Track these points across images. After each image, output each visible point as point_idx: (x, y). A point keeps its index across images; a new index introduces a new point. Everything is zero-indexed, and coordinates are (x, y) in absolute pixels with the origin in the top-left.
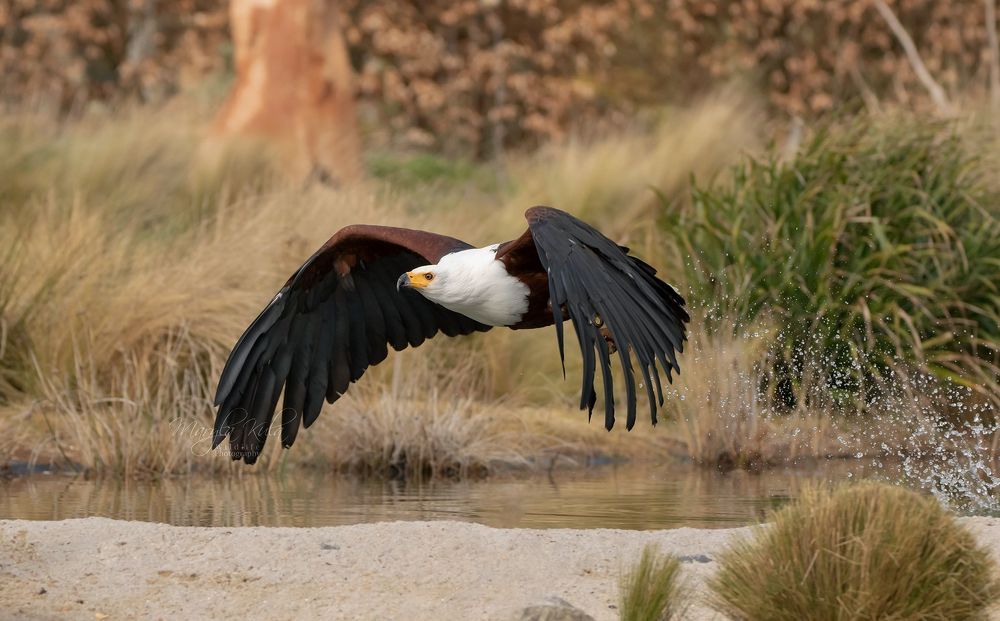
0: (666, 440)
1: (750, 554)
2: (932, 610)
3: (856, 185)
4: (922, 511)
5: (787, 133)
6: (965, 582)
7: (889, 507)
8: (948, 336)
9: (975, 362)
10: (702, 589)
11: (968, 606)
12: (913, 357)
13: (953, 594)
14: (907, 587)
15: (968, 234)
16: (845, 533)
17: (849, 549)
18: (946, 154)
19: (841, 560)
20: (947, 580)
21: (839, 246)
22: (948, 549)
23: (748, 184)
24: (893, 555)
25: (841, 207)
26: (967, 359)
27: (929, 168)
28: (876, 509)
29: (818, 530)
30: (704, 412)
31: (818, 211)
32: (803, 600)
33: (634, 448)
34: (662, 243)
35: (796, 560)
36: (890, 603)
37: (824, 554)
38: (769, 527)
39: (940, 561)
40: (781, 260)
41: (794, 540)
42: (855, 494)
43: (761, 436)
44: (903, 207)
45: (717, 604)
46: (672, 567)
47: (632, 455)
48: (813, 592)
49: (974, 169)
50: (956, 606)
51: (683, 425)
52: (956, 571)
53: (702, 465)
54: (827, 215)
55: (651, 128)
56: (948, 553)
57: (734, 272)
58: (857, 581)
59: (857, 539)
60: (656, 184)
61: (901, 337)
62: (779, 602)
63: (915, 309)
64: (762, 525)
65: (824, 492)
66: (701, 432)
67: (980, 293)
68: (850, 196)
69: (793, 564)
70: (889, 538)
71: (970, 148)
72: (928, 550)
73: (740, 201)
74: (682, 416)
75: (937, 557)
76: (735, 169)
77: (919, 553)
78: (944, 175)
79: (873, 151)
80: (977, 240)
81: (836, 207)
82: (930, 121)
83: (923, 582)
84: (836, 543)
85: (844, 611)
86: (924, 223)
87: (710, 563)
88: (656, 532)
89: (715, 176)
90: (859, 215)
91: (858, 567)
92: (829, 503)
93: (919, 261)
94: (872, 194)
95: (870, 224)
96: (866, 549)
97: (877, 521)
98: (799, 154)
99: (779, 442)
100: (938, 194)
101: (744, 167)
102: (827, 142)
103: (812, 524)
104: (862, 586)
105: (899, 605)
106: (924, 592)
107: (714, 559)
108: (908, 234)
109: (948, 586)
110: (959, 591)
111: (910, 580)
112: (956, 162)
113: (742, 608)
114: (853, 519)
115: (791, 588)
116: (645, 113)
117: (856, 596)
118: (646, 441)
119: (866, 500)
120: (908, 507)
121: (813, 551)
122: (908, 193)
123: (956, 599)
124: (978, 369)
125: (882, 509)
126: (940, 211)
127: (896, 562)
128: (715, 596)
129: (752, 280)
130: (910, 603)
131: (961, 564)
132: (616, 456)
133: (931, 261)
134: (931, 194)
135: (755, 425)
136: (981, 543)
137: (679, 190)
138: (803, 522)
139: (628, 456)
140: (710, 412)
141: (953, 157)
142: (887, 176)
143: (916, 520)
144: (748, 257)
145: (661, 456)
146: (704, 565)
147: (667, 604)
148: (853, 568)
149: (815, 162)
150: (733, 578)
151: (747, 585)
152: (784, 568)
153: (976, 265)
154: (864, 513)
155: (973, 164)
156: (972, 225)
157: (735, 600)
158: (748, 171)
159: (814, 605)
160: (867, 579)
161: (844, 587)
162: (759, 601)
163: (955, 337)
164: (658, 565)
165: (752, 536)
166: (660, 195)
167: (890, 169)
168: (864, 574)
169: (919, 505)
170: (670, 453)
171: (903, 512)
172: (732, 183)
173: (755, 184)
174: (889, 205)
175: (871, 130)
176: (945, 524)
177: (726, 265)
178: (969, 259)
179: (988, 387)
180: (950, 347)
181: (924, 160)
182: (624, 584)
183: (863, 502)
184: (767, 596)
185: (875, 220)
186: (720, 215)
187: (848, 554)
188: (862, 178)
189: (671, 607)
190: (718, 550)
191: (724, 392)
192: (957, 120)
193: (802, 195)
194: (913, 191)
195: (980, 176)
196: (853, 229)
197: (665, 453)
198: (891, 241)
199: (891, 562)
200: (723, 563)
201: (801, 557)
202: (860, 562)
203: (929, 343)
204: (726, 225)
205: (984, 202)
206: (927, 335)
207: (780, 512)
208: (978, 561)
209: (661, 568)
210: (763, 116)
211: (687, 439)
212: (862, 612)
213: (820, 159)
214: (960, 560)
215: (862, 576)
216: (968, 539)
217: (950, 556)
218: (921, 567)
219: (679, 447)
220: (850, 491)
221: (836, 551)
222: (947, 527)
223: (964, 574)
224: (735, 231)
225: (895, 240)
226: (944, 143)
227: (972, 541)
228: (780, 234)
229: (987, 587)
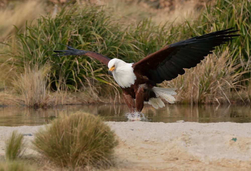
0: (18, 100)
1: (44, 133)
2: (98, 149)
3: (74, 25)
4: (95, 120)
5: (53, 9)
6: (107, 141)
7: (85, 119)
8: (101, 69)
9: (109, 76)
10: (30, 144)
11: (108, 148)
12: (91, 75)
13: (104, 144)
14: (91, 142)
15: (107, 39)
16: (72, 127)
17: (73, 131)
18: (100, 16)
19: (71, 135)
20: (102, 140)
21: (69, 42)
22: (102, 131)
23: (42, 24)
24: (86, 133)
25: (69, 31)
26: (107, 75)
27: (95, 20)
28: (81, 120)
29: (64, 126)
30: (30, 92)
31: (63, 33)
32: (60, 146)
33: (9, 102)
34: (17, 42)
35: (58, 135)
36: (85, 147)
37: (66, 133)
38: (50, 125)
39: (100, 135)
40: (52, 47)
41: (57, 129)
42: (75, 115)
43: (47, 98)
44: (88, 31)
45: (34, 148)
46: (21, 137)
47: (8, 104)
48: (63, 144)
49: (108, 20)
50: (105, 148)
51: (24, 95)
52: (105, 137)
53: (29, 107)
54: (65, 34)
55: (13, 8)
56: (102, 132)
57: (38, 50)
58: (76, 141)
59: (76, 129)
60: (14, 24)
61: (88, 69)
62: (53, 147)
63: (92, 61)
64: (48, 125)
65: (66, 115)
66: (29, 98)
67: (111, 56)
68: (72, 28)
69: (57, 136)
70: (85, 128)
71: (107, 14)
72: (96, 132)
73: (40, 30)
74: (23, 93)
75: (99, 133)
76: (39, 20)
77: (94, 132)
78: (100, 22)
79: (79, 15)
80: (109, 41)
81: (68, 32)
82: (95, 6)
83: (95, 141)
84: (70, 130)
85: (72, 150)
86: (94, 36)
87: (32, 136)
88: (16, 127)
89: (32, 22)
90: (75, 34)
91: (76, 137)
92: (67, 118)
93: (93, 47)
94: (79, 27)
95: (78, 36)
96: (78, 131)
97: (82, 123)
98: (57, 16)
99: (52, 100)
100: (98, 28)
101: (41, 19)
102: (65, 12)
103: (62, 124)
104: (77, 142)
105: (88, 148)
106: (95, 144)
107: (33, 135)
108: (89, 39)
109: (102, 142)
110: (106, 143)
111: (91, 140)
112: (103, 18)
113: (42, 149)
114: (74, 123)
115: (56, 143)
116: (11, 3)
117: (75, 145)
118: (12, 100)
119: (79, 117)
120: (91, 119)
121: (63, 132)
122: (89, 27)
123: (105, 146)
124: (110, 78)
125: (83, 120)
126: (98, 32)
127: (87, 135)
128: (34, 146)
129: (44, 52)
130: (91, 147)
131: (106, 136)
132: (3, 105)
133: (96, 47)
134: (96, 28)
135: (45, 95)
136: (112, 129)
137: (21, 26)
138: (60, 124)
139: (7, 104)
140: (31, 91)
141: (102, 16)
142: (83, 22)
143: (93, 123)
144: (42, 46)
145: (17, 105)
146: (30, 137)
147: (19, 148)
148: (75, 137)
149: (62, 18)
150: (39, 140)
151: (43, 142)
152: (54, 137)
153: (109, 48)
154: (78, 121)
155: (108, 19)
156: (108, 36)
157: (40, 147)
158: (42, 21)
159: (63, 148)
160: (79, 141)
161: (72, 143)
162: (47, 147)
163: (103, 69)
164: (17, 137)
165: (45, 128)
166: (16, 27)
167: (84, 20)
168: (78, 139)
169: (94, 119)
170: (20, 104)
171: (89, 121)
172: (37, 24)
173: (44, 24)
174: (84, 31)
175: (78, 9)
176: (101, 124)
177: (36, 49)
178: (107, 47)
179: (113, 84)
180: (101, 72)
181: (94, 17)
182: (7, 142)
183: (77, 118)
184: (49, 146)
185: (80, 35)
186: (34, 34)
187: (73, 133)
188: (76, 23)
189: (21, 149)
190: (35, 132)
191: (36, 85)
192: (103, 6)
193: (58, 28)
194: (90, 26)
195: (110, 22)
196: (73, 38)
197: (18, 104)
198: (84, 41)
199: (86, 135)
200: (36, 136)
201: (59, 134)
202: (77, 135)
203: (95, 71)
204: (36, 36)
205: (111, 30)
206: (95, 69)
207: (53, 121)
208: (111, 135)
209: (18, 137)
210: (46, 4)
211: (25, 100)
212: (77, 150)
213: (63, 17)
214: (106, 134)
215: (77, 139)
216: (108, 128)
217: (103, 133)
218: (95, 137)
219: (22, 102)
220: (74, 114)
221: (69, 132)
222: (102, 125)
223: (107, 138)
224: (39, 38)
225: (86, 41)
226: (99, 12)
227: (109, 129)
228: (52, 39)
229: (114, 142)
